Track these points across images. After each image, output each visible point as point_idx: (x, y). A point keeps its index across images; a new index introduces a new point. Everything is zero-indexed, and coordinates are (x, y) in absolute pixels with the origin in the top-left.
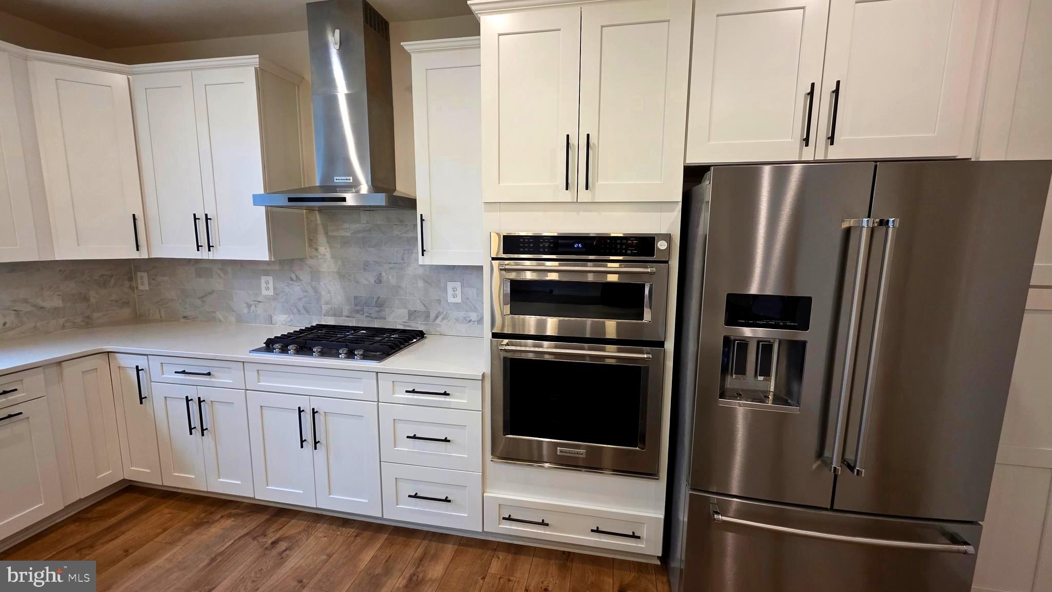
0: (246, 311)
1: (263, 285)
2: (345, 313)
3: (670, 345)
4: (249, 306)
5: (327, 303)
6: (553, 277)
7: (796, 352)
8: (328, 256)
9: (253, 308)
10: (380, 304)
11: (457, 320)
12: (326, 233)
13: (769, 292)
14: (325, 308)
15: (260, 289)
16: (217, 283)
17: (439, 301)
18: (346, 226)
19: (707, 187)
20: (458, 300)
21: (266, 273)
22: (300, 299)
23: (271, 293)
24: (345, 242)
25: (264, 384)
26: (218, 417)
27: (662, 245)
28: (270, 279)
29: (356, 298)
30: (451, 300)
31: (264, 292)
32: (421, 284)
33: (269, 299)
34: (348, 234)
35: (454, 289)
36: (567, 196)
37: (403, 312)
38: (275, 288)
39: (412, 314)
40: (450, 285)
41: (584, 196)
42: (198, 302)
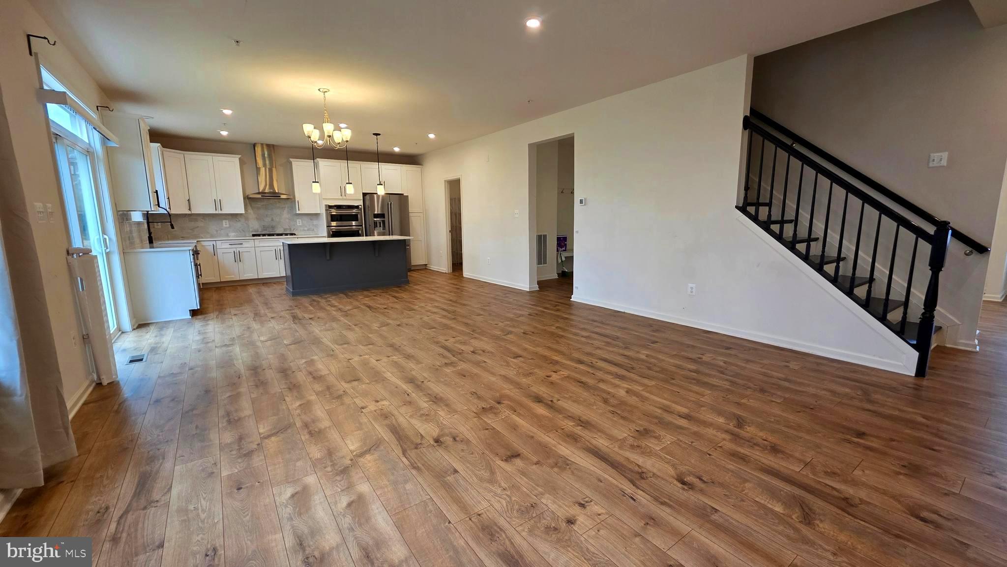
0: (215, 233)
1: (224, 223)
2: (260, 231)
3: (364, 226)
4: (217, 231)
5: (252, 228)
6: (335, 213)
7: (384, 222)
8: (252, 213)
9: (219, 232)
10: (273, 227)
11: (301, 230)
12: (251, 206)
13: (379, 213)
14: (251, 230)
15: (223, 224)
16: (200, 224)
17: (294, 225)
18: (259, 203)
19: (368, 197)
20: (301, 224)
21: (226, 219)
22: (240, 227)
23: (228, 226)
24: (258, 208)
25: (261, 245)
26: (245, 256)
27: (360, 207)
28: (227, 221)
29: (263, 226)
30: (298, 224)
31: (224, 225)
32: (287, 220)
33: (226, 227)
34: (260, 206)
35: (299, 221)
36: (341, 198)
37: (282, 229)
38: (229, 224)
39: (285, 230)
40: (298, 220)
41: (344, 197)
42: (190, 231)
